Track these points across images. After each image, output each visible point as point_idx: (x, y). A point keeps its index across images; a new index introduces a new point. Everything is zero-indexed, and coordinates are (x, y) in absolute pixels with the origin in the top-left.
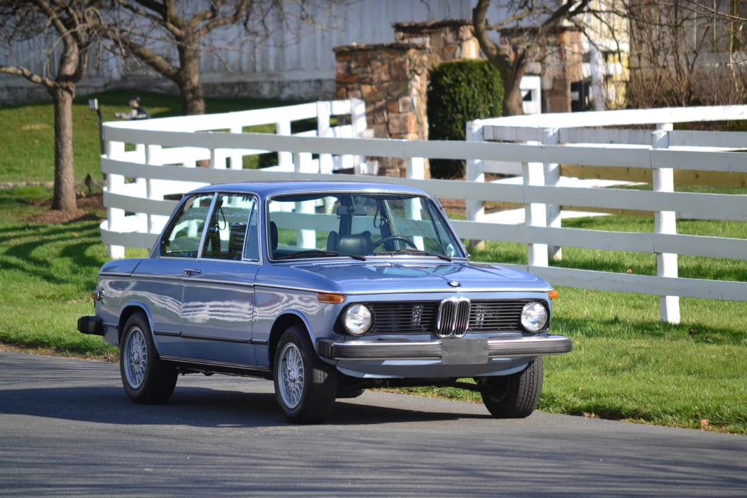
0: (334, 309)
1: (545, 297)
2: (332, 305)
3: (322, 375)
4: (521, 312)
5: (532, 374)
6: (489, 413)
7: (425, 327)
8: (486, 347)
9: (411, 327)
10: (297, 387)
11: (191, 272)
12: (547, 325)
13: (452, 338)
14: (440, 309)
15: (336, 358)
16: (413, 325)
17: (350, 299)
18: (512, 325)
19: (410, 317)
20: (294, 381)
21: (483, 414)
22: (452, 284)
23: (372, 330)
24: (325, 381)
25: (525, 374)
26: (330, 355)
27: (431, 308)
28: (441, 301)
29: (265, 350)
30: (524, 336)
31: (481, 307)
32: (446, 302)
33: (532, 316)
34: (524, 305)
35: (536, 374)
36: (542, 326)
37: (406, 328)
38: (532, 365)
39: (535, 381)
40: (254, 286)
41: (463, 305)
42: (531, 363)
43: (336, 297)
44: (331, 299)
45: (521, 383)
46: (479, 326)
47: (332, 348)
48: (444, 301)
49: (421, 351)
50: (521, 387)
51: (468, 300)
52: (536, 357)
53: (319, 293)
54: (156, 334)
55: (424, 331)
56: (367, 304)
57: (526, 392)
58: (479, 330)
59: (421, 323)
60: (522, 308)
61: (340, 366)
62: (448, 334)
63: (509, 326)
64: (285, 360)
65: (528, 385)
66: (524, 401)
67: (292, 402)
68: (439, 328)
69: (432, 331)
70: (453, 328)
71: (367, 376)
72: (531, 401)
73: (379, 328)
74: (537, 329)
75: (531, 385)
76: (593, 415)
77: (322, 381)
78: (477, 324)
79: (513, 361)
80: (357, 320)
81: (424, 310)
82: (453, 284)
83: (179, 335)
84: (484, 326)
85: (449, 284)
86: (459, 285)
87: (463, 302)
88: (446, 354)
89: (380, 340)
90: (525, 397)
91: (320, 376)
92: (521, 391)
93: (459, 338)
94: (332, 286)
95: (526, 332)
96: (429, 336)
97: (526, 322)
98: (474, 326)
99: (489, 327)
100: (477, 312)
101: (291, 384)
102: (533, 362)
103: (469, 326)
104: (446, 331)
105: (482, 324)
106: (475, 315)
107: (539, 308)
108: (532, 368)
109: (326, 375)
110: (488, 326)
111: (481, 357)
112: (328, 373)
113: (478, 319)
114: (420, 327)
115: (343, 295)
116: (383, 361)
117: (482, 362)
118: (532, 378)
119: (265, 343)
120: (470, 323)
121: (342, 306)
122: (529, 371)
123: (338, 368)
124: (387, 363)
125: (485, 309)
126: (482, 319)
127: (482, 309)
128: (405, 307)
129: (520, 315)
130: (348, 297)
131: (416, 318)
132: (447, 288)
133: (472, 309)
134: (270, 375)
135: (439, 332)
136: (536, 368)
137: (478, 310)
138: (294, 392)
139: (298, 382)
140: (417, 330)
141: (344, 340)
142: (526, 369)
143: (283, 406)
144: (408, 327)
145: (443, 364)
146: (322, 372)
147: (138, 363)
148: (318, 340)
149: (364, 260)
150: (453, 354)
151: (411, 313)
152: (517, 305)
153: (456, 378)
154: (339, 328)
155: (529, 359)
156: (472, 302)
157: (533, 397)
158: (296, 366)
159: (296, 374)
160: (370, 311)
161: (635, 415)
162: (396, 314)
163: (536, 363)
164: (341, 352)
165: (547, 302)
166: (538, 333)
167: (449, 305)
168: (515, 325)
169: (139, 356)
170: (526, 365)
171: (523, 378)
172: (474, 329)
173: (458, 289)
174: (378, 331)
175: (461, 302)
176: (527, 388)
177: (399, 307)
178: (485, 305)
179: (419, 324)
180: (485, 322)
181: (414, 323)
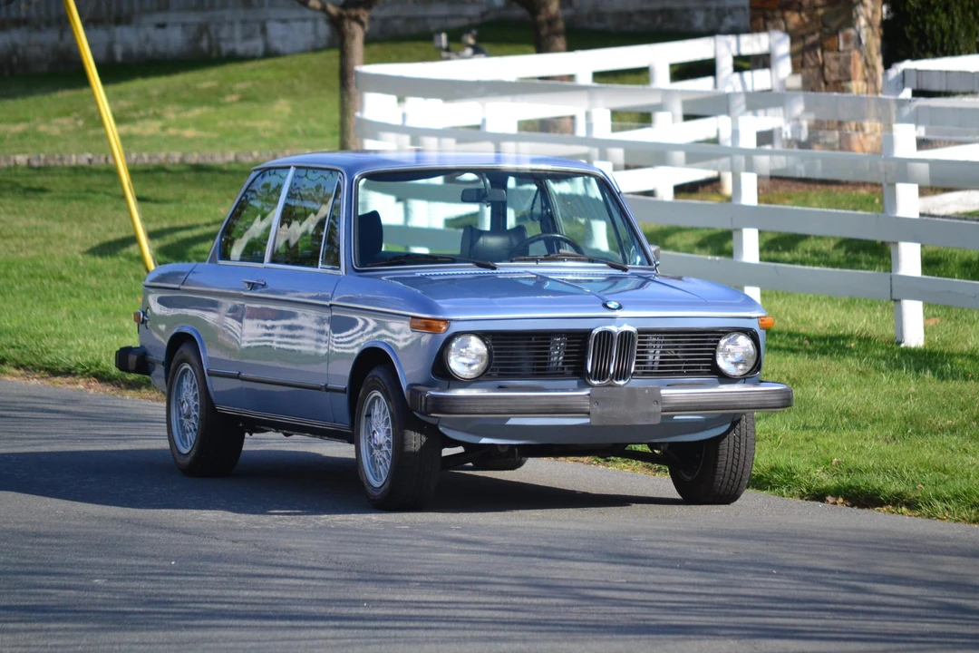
0: (432, 342)
1: (754, 325)
2: (430, 335)
3: (418, 441)
4: (715, 347)
5: (737, 439)
6: (679, 497)
7: (569, 368)
8: (658, 399)
9: (548, 369)
10: (385, 456)
11: (253, 283)
12: (758, 366)
13: (610, 385)
14: (591, 342)
15: (433, 415)
16: (551, 366)
17: (455, 327)
18: (704, 367)
19: (546, 354)
20: (380, 447)
21: (672, 496)
22: (609, 305)
23: (489, 373)
24: (422, 448)
25: (726, 440)
26: (423, 410)
27: (578, 340)
28: (591, 330)
29: (343, 399)
30: (722, 383)
31: (654, 339)
32: (600, 333)
33: (733, 353)
34: (720, 337)
35: (743, 440)
36: (749, 368)
37: (542, 370)
38: (738, 426)
39: (743, 450)
40: (331, 305)
41: (626, 336)
42: (735, 422)
43: (435, 323)
44: (428, 326)
45: (721, 452)
46: (653, 368)
47: (426, 399)
48: (595, 332)
49: (560, 405)
50: (721, 458)
51: (633, 329)
52: (743, 414)
53: (413, 317)
54: (211, 374)
55: (568, 376)
56: (482, 335)
57: (729, 466)
58: (651, 374)
59: (564, 363)
60: (718, 342)
61: (443, 426)
62: (604, 380)
63: (699, 367)
64: (369, 416)
65: (731, 454)
66: (726, 479)
67: (377, 476)
68: (589, 370)
69: (580, 374)
70: (612, 371)
71: (485, 441)
72: (737, 479)
73: (500, 370)
74: (741, 373)
75: (736, 456)
76: (841, 500)
77: (417, 448)
78: (650, 365)
79: (707, 420)
80: (467, 358)
81: (568, 343)
82: (611, 305)
83: (238, 377)
84: (660, 368)
85: (605, 306)
86: (620, 308)
87: (626, 332)
88: (596, 409)
89: (501, 388)
90: (728, 473)
91: (415, 441)
92: (721, 464)
93: (619, 386)
94: (429, 308)
95: (724, 378)
96: (576, 382)
97: (724, 363)
98: (645, 368)
99: (668, 369)
100: (649, 347)
101: (376, 452)
102: (739, 421)
103: (636, 368)
104: (601, 374)
105: (656, 365)
106: (647, 352)
107: (744, 342)
108: (737, 431)
109: (424, 439)
110: (666, 368)
111: (649, 414)
112: (426, 436)
113: (651, 357)
114: (563, 369)
115: (446, 321)
116: (509, 419)
117: (652, 422)
118: (737, 445)
119: (344, 391)
120: (637, 363)
121: (444, 336)
122: (732, 434)
123: (441, 429)
124: (514, 421)
125: (660, 342)
126: (657, 358)
127: (656, 342)
128: (541, 339)
129: (714, 352)
130: (453, 324)
131: (557, 356)
132: (602, 311)
133: (639, 342)
134: (351, 438)
135: (589, 376)
136: (744, 430)
137: (651, 345)
138: (381, 464)
139: (385, 448)
140: (558, 374)
141: (449, 388)
142: (728, 432)
143: (366, 484)
144: (544, 370)
145: (593, 424)
146: (418, 435)
147: (188, 417)
148: (410, 386)
149: (494, 268)
150: (606, 410)
151: (548, 349)
152: (711, 337)
153: (626, 445)
154: (440, 370)
155: (733, 417)
156: (640, 332)
157: (739, 473)
158: (383, 425)
159: (382, 437)
160: (487, 345)
161: (898, 501)
162: (527, 349)
163: (743, 423)
164: (440, 405)
165: (756, 334)
166: (743, 379)
167: (606, 336)
168: (708, 367)
169: (189, 407)
170: (727, 426)
171: (724, 445)
172: (644, 373)
173: (618, 313)
174: (499, 375)
175: (622, 333)
176: (730, 460)
177: (531, 339)
178: (661, 338)
179: (560, 364)
180: (661, 363)
181: (553, 362)
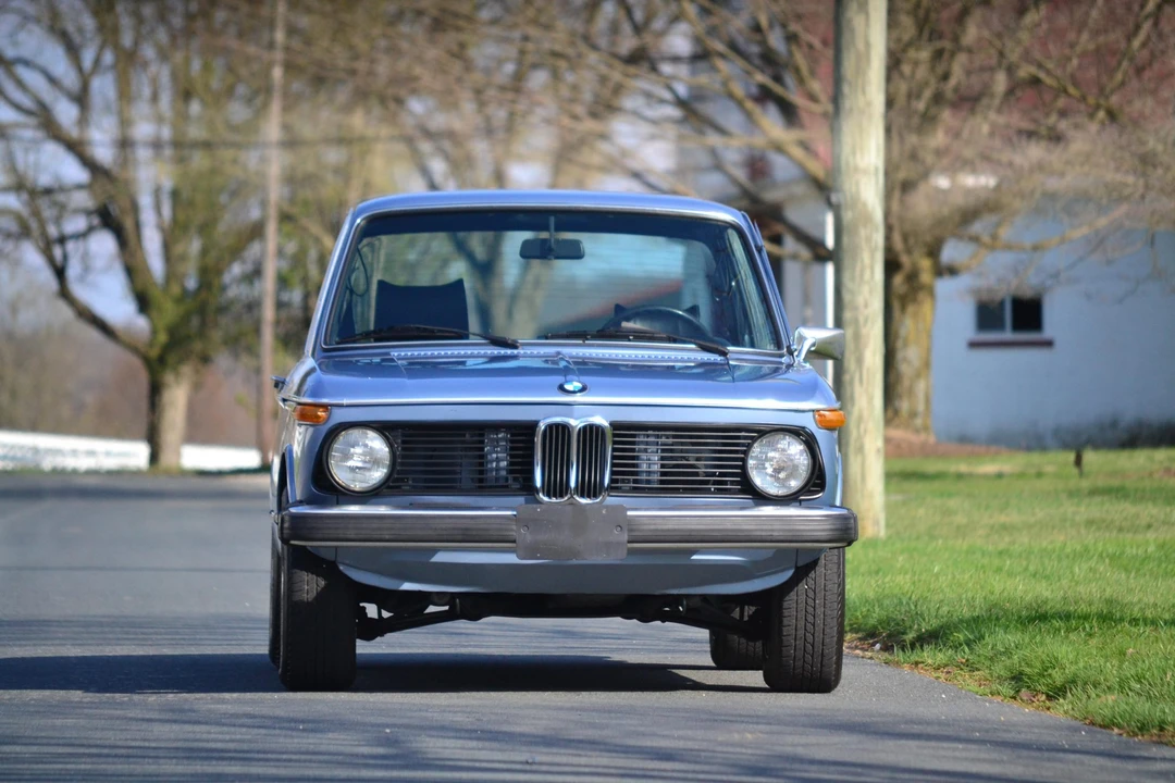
0: (312, 439)
1: (812, 426)
2: (311, 429)
3: (313, 583)
4: (746, 453)
5: (811, 594)
7: (514, 479)
8: (624, 525)
9: (485, 480)
13: (572, 505)
14: (538, 440)
15: (293, 542)
16: (489, 475)
17: (340, 416)
18: (732, 483)
19: (480, 457)
22: (568, 387)
23: (392, 484)
24: (320, 596)
25: (793, 595)
27: (521, 436)
28: (539, 422)
30: (757, 504)
32: (550, 426)
33: (774, 463)
34: (754, 439)
35: (820, 595)
36: (799, 485)
38: (812, 574)
39: (819, 610)
41: (591, 432)
43: (313, 410)
44: (306, 415)
45: (786, 613)
46: (648, 482)
48: (544, 424)
49: (471, 530)
50: (785, 622)
51: (600, 420)
55: (513, 490)
56: (384, 428)
57: (801, 632)
58: (646, 490)
59: (510, 472)
60: (749, 446)
61: (344, 564)
62: (561, 496)
63: (725, 483)
65: (801, 617)
68: (539, 483)
69: (526, 489)
70: (573, 484)
71: (407, 586)
72: (818, 653)
74: (788, 492)
75: (810, 618)
77: (312, 596)
78: (644, 477)
79: (751, 563)
80: (357, 462)
81: (512, 442)
82: (570, 386)
84: (662, 482)
85: (561, 388)
86: (583, 389)
87: (592, 426)
88: (526, 536)
89: (412, 506)
90: (799, 644)
91: (310, 586)
92: (789, 630)
95: (761, 498)
96: (522, 499)
97: (758, 476)
98: (635, 481)
99: (678, 482)
100: (640, 451)
102: (813, 565)
103: (614, 480)
104: (557, 488)
105: (656, 477)
106: (637, 458)
107: (795, 450)
108: (811, 582)
109: (322, 583)
110: (671, 482)
111: (608, 546)
112: (325, 578)
113: (644, 467)
115: (325, 407)
116: (435, 551)
118: (810, 601)
120: (613, 473)
121: (325, 429)
122: (803, 586)
123: (341, 568)
124: (443, 557)
125: (657, 444)
126: (656, 468)
127: (647, 443)
128: (471, 433)
129: (744, 461)
130: (336, 411)
131: (496, 460)
132: (556, 395)
133: (615, 443)
135: (540, 491)
136: (821, 580)
140: (497, 488)
144: (482, 481)
150: (541, 538)
151: (482, 449)
152: (742, 437)
154: (322, 481)
155: (805, 553)
156: (615, 426)
160: (389, 443)
163: (821, 569)
165: (812, 435)
166: (788, 500)
167: (559, 432)
168: (738, 483)
170: (790, 573)
171: (792, 602)
172: (635, 488)
173: (578, 398)
174: (414, 487)
175: (585, 428)
176: (801, 624)
177: (464, 436)
178: (658, 436)
179: (504, 473)
180: (663, 474)
181: (492, 470)
